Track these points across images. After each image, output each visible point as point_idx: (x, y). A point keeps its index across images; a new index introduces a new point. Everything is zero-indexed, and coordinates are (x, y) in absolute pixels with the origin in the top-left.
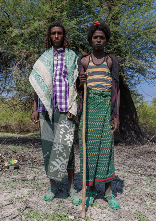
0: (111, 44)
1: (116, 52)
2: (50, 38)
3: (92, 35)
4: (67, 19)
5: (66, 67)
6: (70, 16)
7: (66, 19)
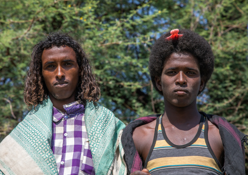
0: (225, 87)
1: (240, 110)
2: (40, 78)
3: (163, 65)
4: (97, 22)
5: (89, 154)
6: (106, 15)
7: (92, 24)
